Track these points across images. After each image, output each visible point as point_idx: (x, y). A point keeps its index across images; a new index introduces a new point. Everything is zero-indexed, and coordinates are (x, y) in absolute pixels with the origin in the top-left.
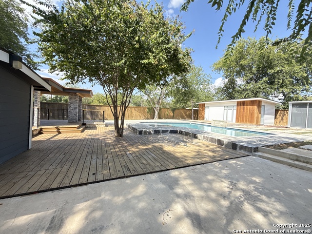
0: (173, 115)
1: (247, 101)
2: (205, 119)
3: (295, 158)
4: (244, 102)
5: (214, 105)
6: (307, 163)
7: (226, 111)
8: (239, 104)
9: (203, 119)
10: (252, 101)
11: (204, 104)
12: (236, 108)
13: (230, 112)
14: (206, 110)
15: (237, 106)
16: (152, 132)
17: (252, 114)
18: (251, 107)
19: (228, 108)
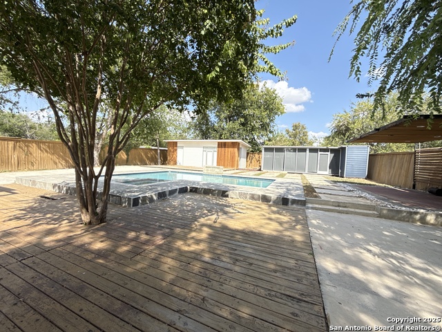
0: (127, 159)
1: (228, 142)
2: (178, 164)
3: (337, 205)
4: (225, 143)
5: (190, 145)
6: (345, 207)
7: (205, 153)
8: (221, 145)
9: (175, 163)
10: (232, 143)
11: (176, 143)
12: (216, 150)
13: (210, 155)
14: (179, 151)
15: (218, 147)
16: (155, 198)
17: (233, 158)
18: (232, 149)
19: (208, 150)
